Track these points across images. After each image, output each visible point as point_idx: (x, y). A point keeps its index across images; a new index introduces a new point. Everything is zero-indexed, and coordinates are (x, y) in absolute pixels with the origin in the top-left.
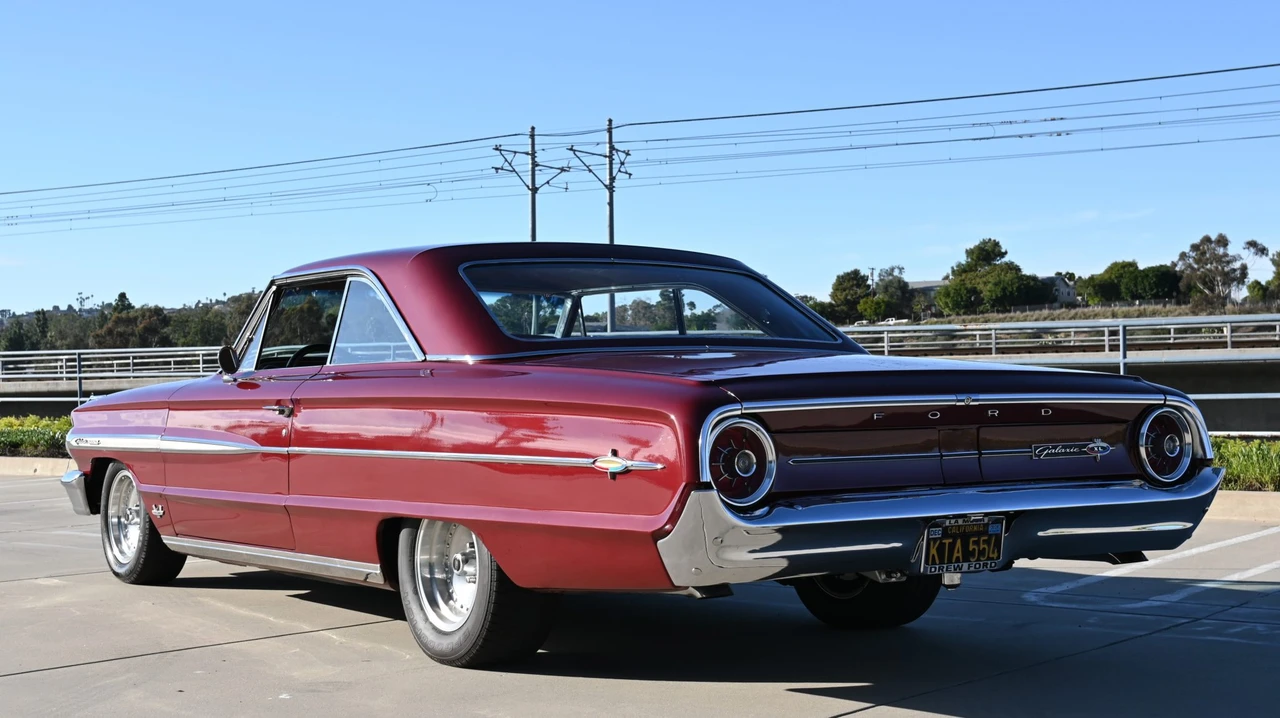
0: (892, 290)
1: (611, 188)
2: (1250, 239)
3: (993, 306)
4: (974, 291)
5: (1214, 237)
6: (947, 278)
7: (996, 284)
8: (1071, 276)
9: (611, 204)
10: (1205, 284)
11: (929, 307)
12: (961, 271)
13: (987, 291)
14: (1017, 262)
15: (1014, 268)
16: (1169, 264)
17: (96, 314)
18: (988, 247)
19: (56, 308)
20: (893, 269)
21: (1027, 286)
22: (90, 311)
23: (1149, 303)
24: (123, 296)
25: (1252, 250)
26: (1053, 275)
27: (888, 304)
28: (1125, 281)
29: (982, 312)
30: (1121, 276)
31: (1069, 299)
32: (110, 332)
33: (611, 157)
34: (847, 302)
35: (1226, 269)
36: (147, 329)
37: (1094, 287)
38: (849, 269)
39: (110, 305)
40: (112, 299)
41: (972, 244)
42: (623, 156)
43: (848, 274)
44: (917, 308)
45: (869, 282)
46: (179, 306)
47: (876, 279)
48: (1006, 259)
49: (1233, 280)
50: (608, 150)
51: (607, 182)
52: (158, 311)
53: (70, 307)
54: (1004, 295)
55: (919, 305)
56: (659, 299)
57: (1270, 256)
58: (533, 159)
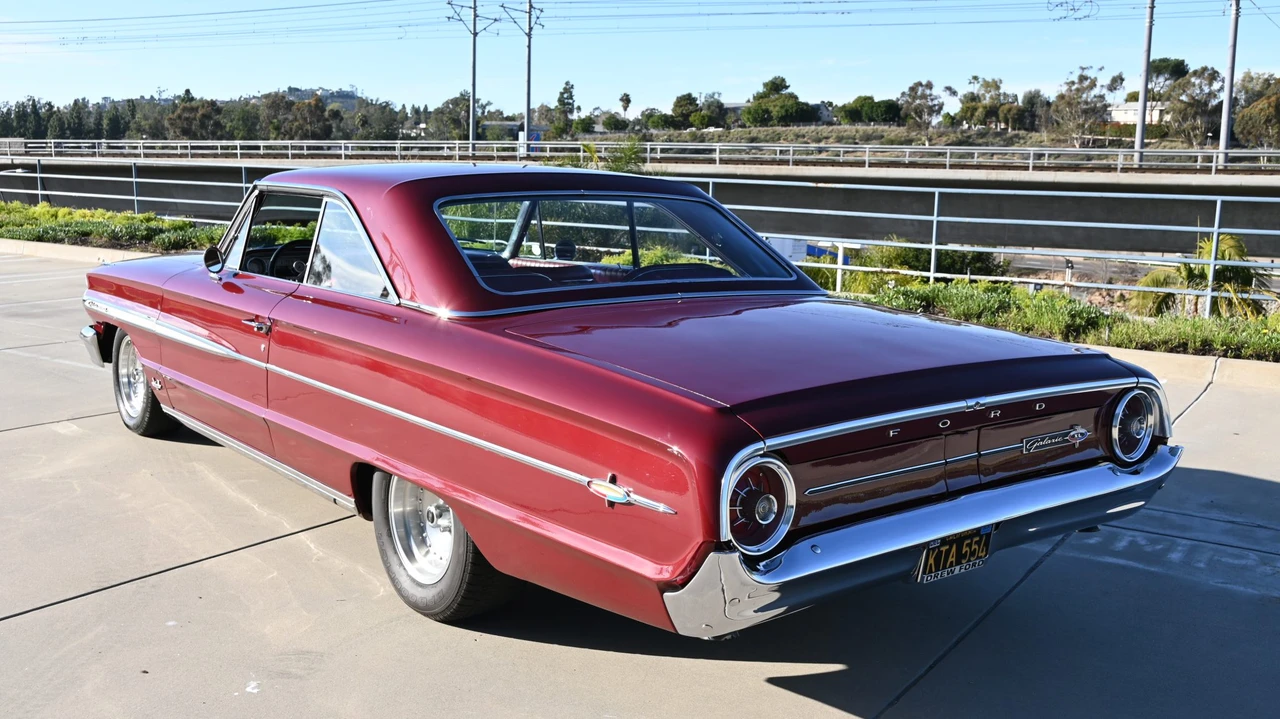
0: (712, 108)
1: (529, 35)
2: (947, 85)
3: (779, 122)
4: (767, 111)
5: (924, 83)
6: (749, 101)
7: (782, 107)
8: (831, 104)
9: (529, 47)
10: (916, 113)
11: (737, 121)
12: (759, 97)
13: (775, 111)
14: (796, 93)
15: (793, 97)
16: (894, 99)
17: (171, 103)
18: (778, 82)
19: (142, 97)
20: (714, 94)
21: (802, 110)
22: (166, 100)
23: (879, 124)
24: (188, 91)
25: (948, 92)
26: (819, 102)
27: (710, 118)
28: (866, 108)
29: (771, 126)
30: (863, 105)
31: (828, 119)
32: (180, 117)
33: (530, 13)
34: (682, 115)
35: (930, 103)
36: (204, 116)
37: (845, 111)
38: (685, 93)
39: (179, 97)
40: (181, 93)
41: (768, 78)
42: (538, 12)
43: (684, 96)
44: (728, 121)
45: (698, 102)
46: (228, 99)
47: (703, 100)
48: (789, 90)
49: (934, 112)
50: (528, 7)
51: (527, 31)
52: (213, 103)
53: (152, 97)
54: (787, 115)
55: (730, 118)
56: (557, 104)
57: (959, 96)
58: (475, 11)
